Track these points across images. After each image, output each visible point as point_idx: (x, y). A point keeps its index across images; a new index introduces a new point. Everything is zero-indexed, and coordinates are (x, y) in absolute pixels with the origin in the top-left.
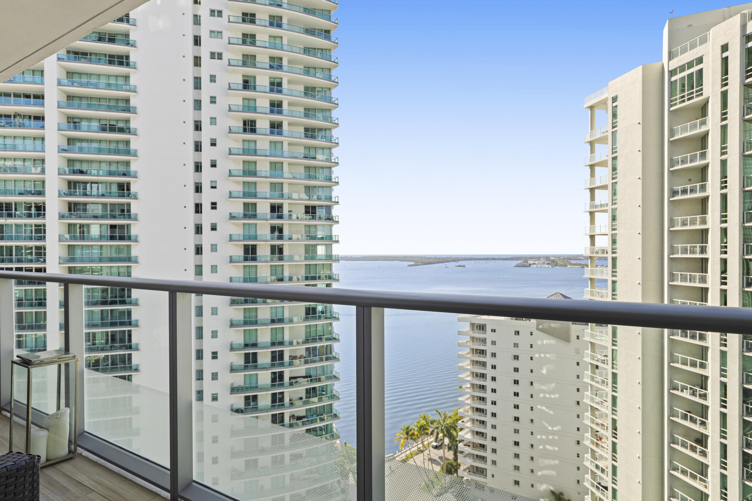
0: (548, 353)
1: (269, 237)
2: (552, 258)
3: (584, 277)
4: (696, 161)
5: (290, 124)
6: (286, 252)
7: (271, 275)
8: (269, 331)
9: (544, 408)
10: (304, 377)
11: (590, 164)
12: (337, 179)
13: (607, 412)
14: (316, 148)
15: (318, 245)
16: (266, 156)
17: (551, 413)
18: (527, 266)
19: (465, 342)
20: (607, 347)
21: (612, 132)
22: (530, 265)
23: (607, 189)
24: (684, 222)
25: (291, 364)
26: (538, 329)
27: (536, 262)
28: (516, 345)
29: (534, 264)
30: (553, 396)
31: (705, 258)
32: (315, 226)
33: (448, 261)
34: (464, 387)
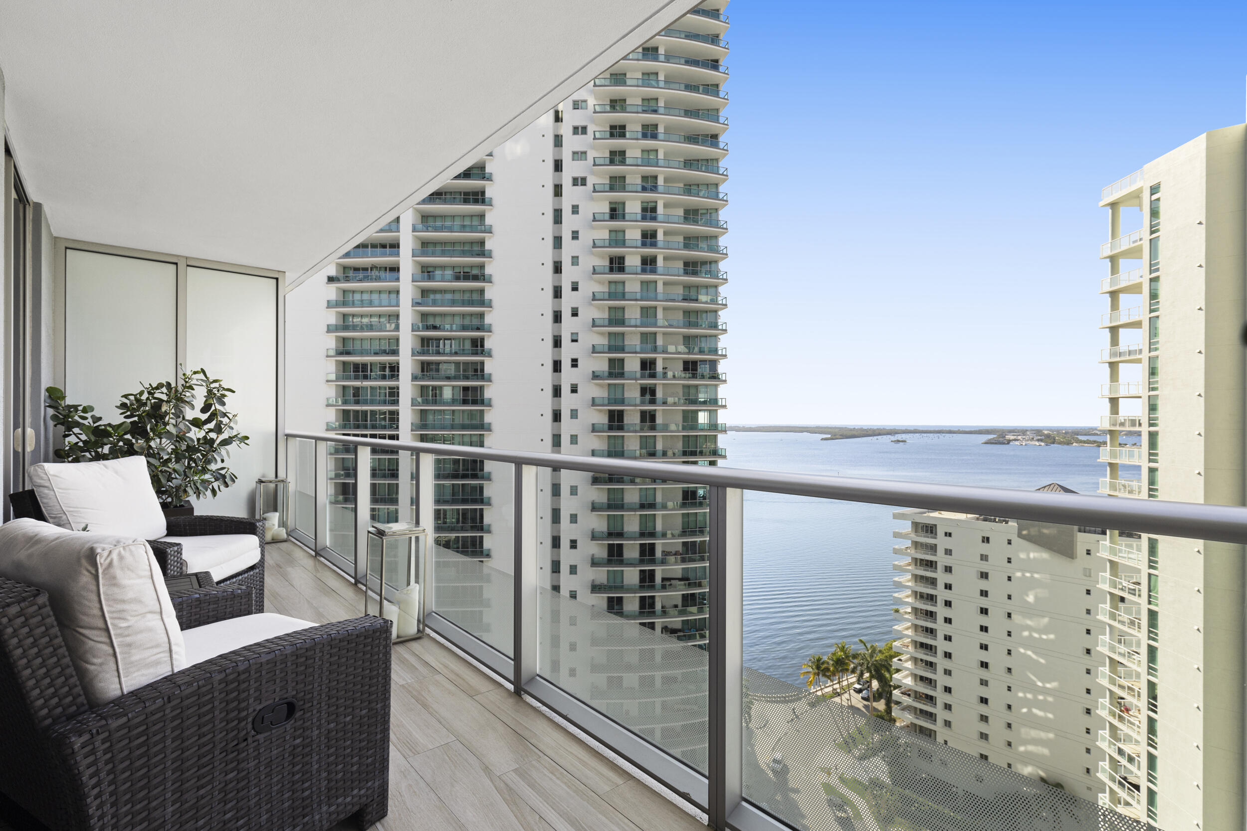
0: (1037, 573)
1: (638, 401)
2: (1046, 432)
3: (1098, 460)
5: (666, 259)
6: (659, 420)
7: (641, 448)
8: (638, 518)
9: (1029, 653)
10: (680, 580)
11: (1111, 289)
12: (724, 325)
13: (1139, 670)
14: (698, 287)
15: (700, 410)
16: (636, 300)
17: (1042, 661)
18: (1004, 444)
19: (903, 547)
20: (1140, 570)
21: (1151, 240)
22: (1009, 442)
23: (1141, 328)
25: (663, 562)
26: (1020, 535)
27: (1019, 437)
28: (984, 558)
29: (1015, 440)
30: (1044, 637)
32: (697, 386)
33: (879, 434)
34: (901, 611)
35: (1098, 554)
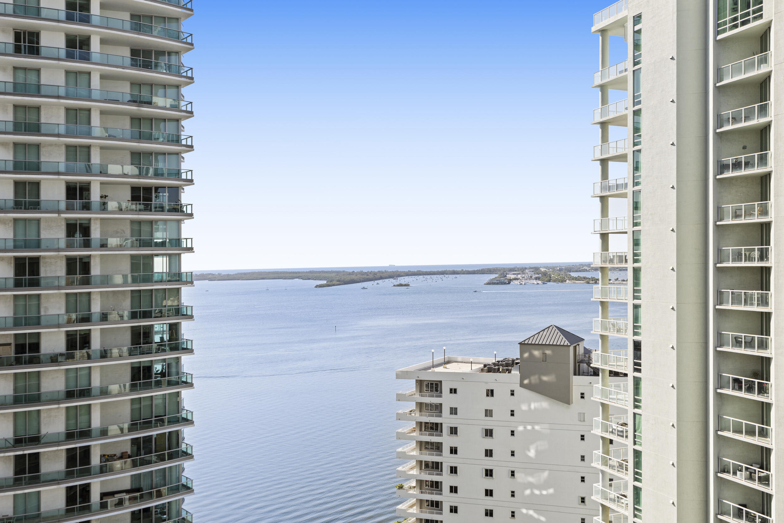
0: (537, 423)
1: (62, 244)
2: (543, 270)
3: (592, 299)
4: (754, 119)
5: (103, 42)
6: (96, 270)
7: (67, 311)
8: (63, 412)
9: (531, 512)
10: (127, 492)
11: (601, 120)
12: (189, 140)
13: (626, 513)
14: (151, 85)
15: (157, 255)
16: (58, 97)
17: (543, 519)
18: (505, 283)
19: (407, 411)
20: (627, 410)
21: (634, 71)
22: (510, 281)
23: (627, 161)
24: (736, 212)
25: (103, 470)
26: (522, 385)
27: (519, 276)
28: (489, 413)
29: (516, 279)
30: (544, 492)
31: (766, 268)
32: (151, 222)
33: (381, 278)
34: (406, 486)
35: (592, 398)
